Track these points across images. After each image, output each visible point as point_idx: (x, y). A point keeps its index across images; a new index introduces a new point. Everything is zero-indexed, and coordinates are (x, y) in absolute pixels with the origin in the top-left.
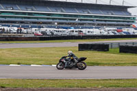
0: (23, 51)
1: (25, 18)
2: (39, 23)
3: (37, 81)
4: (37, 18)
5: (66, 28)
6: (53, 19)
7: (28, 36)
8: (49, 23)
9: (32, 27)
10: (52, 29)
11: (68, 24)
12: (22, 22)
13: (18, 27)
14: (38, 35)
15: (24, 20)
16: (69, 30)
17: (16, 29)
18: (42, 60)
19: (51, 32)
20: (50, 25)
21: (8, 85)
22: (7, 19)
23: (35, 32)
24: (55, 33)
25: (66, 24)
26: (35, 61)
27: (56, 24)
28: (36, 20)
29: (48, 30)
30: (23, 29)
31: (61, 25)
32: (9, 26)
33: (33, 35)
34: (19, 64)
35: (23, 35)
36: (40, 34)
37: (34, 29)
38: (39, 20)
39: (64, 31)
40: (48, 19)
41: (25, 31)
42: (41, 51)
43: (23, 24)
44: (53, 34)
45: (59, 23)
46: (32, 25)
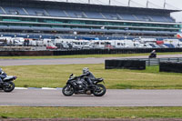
0: (31, 70)
1: (34, 25)
2: (53, 32)
4: (50, 26)
5: (89, 39)
6: (72, 27)
7: (39, 49)
9: (43, 38)
10: (70, 41)
11: (92, 33)
12: (30, 31)
13: (25, 37)
14: (51, 48)
15: (33, 28)
16: (93, 41)
17: (22, 40)
18: (56, 82)
19: (69, 45)
20: (67, 35)
21: (12, 114)
22: (10, 27)
23: (47, 44)
24: (74, 45)
25: (88, 33)
26: (48, 83)
27: (75, 33)
28: (49, 28)
29: (65, 42)
30: (31, 40)
32: (13, 37)
33: (45, 49)
34: (25, 86)
35: (32, 49)
36: (54, 46)
37: (46, 40)
38: (53, 29)
39: (86, 43)
40: (65, 26)
41: (34, 43)
42: (55, 70)
43: (31, 34)
44: (71, 46)
45: (79, 33)
46: (44, 34)
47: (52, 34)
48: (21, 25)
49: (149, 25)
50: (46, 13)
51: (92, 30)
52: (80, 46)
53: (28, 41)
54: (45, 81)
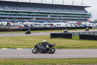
0: (11, 39)
1: (12, 15)
2: (22, 19)
4: (21, 15)
5: (42, 22)
7: (15, 28)
8: (30, 19)
9: (17, 22)
10: (31, 23)
11: (43, 19)
12: (10, 18)
13: (7, 21)
15: (11, 16)
16: (44, 23)
17: (6, 23)
20: (30, 20)
21: (1, 63)
23: (19, 25)
24: (34, 26)
25: (41, 19)
27: (34, 19)
28: (20, 17)
29: (29, 24)
30: (11, 23)
31: (38, 20)
32: (1, 21)
33: (18, 28)
34: (8, 48)
35: (11, 28)
36: (23, 26)
37: (19, 23)
38: (23, 17)
40: (29, 15)
42: (23, 39)
43: (11, 20)
44: (32, 26)
46: (18, 20)
48: (6, 15)
49: (73, 14)
50: (19, 8)
51: (43, 17)
52: (37, 26)
53: (9, 24)
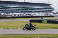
0: (6, 23)
2: (13, 11)
3: (12, 35)
4: (12, 9)
5: (24, 13)
6: (19, 9)
7: (8, 16)
9: (10, 13)
10: (18, 14)
13: (4, 13)
15: (6, 10)
16: (26, 14)
18: (14, 27)
19: (18, 15)
20: (17, 12)
23: (11, 15)
24: (20, 15)
26: (11, 27)
27: (20, 11)
28: (11, 10)
29: (17, 14)
33: (10, 16)
34: (4, 28)
35: (6, 16)
36: (13, 15)
38: (13, 10)
39: (23, 14)
40: (17, 9)
41: (7, 14)
42: (13, 23)
43: (6, 12)
45: (21, 11)
47: (13, 12)
48: (3, 9)
51: (25, 10)
52: (21, 15)
54: (10, 27)
